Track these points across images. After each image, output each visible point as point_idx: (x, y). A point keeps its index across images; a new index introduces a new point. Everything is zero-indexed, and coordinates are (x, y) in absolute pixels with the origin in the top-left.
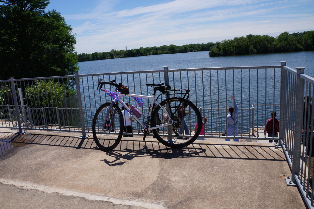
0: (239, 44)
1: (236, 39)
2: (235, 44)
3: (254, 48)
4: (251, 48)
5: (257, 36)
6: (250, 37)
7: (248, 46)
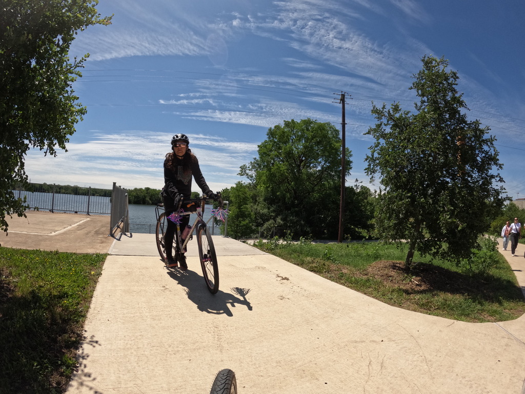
0: (137, 194)
1: (136, 189)
2: (135, 194)
3: (150, 199)
4: (148, 199)
5: (154, 190)
6: (148, 189)
7: (145, 197)
